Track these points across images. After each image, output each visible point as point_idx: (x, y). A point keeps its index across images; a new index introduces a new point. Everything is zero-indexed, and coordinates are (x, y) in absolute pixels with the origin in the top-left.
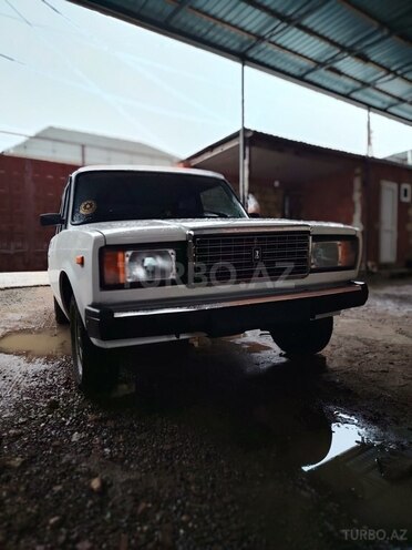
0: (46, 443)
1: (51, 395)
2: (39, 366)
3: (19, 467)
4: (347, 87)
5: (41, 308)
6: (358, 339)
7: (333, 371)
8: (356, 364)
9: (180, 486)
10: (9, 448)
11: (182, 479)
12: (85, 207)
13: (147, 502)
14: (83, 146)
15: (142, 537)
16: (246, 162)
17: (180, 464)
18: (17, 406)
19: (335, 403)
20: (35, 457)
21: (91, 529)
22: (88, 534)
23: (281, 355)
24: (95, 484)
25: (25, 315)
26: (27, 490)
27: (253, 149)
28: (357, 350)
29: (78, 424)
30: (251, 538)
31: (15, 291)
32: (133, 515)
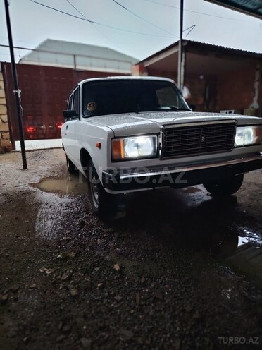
0: (85, 245)
1: (79, 218)
2: (66, 200)
3: (75, 257)
4: (254, 5)
5: (57, 162)
6: (256, 185)
7: (241, 205)
8: (256, 201)
9: (160, 270)
10: (66, 247)
11: (161, 266)
12: (90, 106)
13: (145, 278)
14: (74, 56)
15: (146, 295)
16: (183, 64)
17: (159, 258)
18: (63, 224)
19: (244, 226)
20: (80, 252)
21: (119, 290)
22: (118, 292)
23: (208, 195)
24: (117, 267)
25: (50, 168)
26: (82, 269)
27: (188, 54)
28: (256, 191)
29: (99, 234)
30: (203, 298)
31: (40, 151)
32: (139, 284)
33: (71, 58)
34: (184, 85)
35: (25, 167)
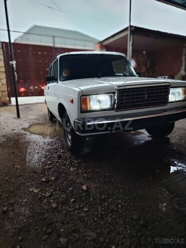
0: (61, 172)
1: (57, 152)
2: (48, 140)
3: (54, 180)
5: (42, 113)
7: (173, 144)
8: (183, 141)
9: (116, 190)
10: (48, 173)
11: (116, 187)
12: (65, 73)
13: (105, 195)
14: (54, 37)
15: (106, 207)
16: (131, 42)
17: (114, 181)
18: (46, 157)
19: (175, 158)
20: (58, 177)
21: (87, 204)
22: (86, 205)
23: (149, 136)
24: (84, 188)
25: (36, 117)
26: (60, 189)
27: (135, 36)
28: (183, 134)
29: (71, 164)
30: (146, 209)
31: (29, 105)
32: (101, 199)
33: (51, 39)
34: (132, 57)
35: (18, 116)
